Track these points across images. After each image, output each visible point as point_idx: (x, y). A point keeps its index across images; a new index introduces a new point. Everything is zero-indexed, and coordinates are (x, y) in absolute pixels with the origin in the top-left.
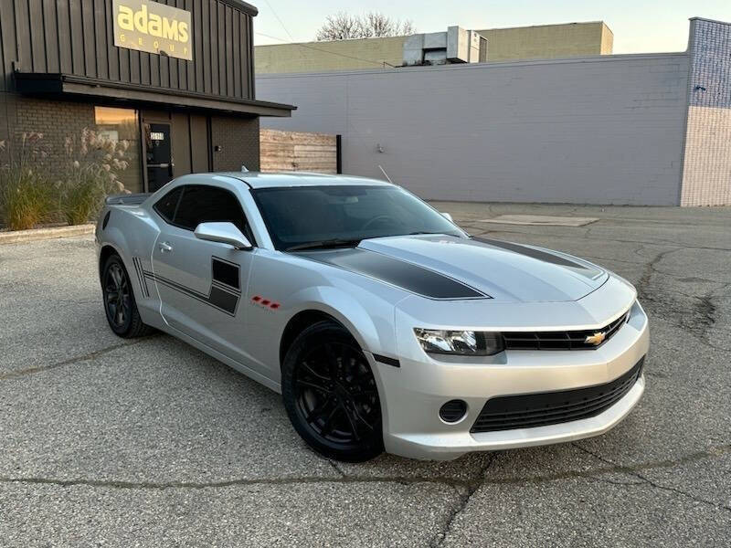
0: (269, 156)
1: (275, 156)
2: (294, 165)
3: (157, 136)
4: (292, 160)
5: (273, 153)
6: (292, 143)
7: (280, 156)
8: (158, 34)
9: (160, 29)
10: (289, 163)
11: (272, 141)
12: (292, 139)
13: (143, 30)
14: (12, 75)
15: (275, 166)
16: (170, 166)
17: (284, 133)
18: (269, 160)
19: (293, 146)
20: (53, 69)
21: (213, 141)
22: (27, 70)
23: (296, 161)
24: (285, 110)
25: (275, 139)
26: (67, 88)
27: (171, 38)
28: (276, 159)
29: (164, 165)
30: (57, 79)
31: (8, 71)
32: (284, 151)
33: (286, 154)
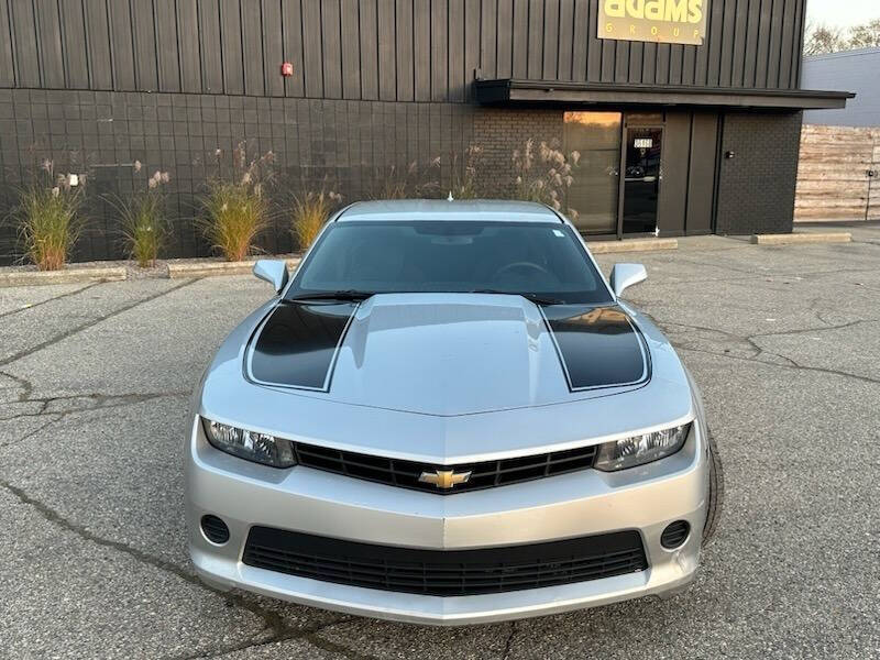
0: (826, 162)
1: (838, 162)
2: (870, 174)
3: (643, 144)
4: (867, 168)
5: (835, 158)
6: (870, 142)
7: (848, 163)
8: (658, 17)
9: (661, 11)
10: (861, 172)
11: (834, 141)
12: (870, 138)
13: (638, 14)
14: (472, 84)
15: (837, 176)
16: (657, 181)
17: (857, 130)
18: (827, 168)
19: (873, 147)
20: (503, 75)
21: (724, 145)
22: (490, 77)
23: (874, 168)
24: (838, 99)
25: (840, 139)
26: (515, 96)
27: (676, 19)
28: (839, 167)
29: (649, 179)
30: (503, 86)
31: (469, 80)
32: (854, 155)
33: (858, 158)
